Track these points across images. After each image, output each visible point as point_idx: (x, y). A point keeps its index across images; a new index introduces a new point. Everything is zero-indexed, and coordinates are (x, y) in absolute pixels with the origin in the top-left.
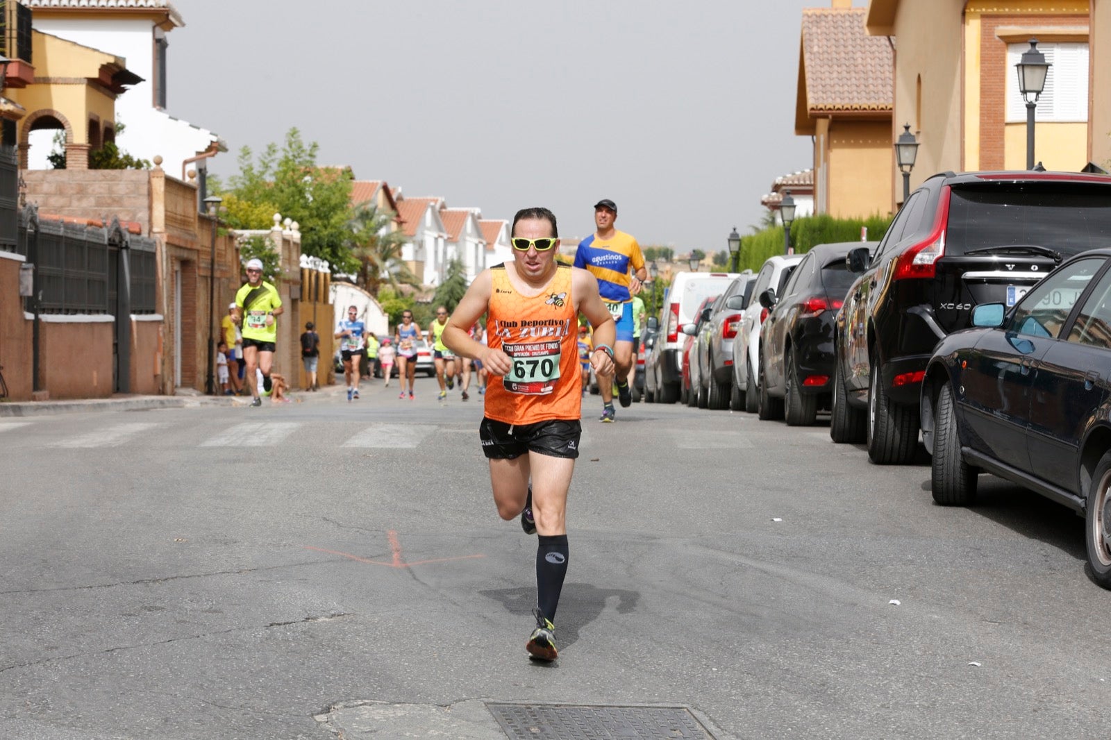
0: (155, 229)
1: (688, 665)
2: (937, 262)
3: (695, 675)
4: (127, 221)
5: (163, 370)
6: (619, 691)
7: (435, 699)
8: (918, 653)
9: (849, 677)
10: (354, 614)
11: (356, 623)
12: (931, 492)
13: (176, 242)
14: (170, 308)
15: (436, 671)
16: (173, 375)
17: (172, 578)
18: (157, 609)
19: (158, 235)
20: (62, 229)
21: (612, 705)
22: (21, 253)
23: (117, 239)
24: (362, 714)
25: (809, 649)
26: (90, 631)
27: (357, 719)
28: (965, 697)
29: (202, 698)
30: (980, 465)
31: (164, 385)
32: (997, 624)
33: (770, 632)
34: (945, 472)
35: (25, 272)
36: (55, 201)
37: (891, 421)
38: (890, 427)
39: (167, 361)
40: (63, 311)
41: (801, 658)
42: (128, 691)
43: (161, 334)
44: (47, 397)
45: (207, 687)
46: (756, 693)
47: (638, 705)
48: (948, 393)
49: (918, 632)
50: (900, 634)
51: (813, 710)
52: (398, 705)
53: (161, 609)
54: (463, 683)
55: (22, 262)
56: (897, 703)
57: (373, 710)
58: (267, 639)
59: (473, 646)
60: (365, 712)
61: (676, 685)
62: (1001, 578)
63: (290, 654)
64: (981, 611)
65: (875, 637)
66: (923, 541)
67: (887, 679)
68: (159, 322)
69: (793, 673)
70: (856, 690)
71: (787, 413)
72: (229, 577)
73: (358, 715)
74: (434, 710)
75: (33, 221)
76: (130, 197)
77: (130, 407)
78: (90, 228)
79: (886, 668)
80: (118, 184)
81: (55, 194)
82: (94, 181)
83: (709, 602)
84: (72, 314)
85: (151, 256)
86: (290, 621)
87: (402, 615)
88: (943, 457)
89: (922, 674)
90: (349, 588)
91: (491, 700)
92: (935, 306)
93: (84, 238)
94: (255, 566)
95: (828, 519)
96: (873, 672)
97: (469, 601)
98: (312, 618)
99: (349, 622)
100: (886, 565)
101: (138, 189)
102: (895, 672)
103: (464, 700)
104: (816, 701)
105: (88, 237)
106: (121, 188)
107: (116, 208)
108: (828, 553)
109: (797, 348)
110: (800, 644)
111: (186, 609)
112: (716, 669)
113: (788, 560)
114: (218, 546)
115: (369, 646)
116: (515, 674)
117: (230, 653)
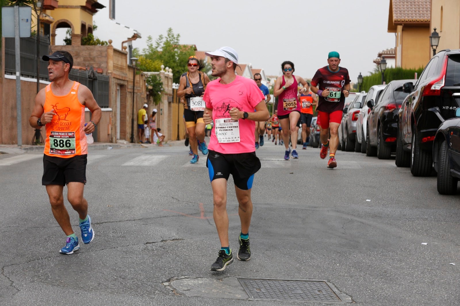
0: (109, 71)
2: (441, 89)
3: (329, 267)
4: (97, 68)
5: (112, 132)
6: (296, 274)
7: (216, 276)
8: (428, 259)
9: (397, 269)
10: (183, 239)
11: (183, 243)
12: (437, 189)
13: (118, 77)
14: (115, 105)
16: (116, 134)
17: (105, 222)
19: (110, 74)
21: (292, 280)
23: (92, 76)
24: (184, 283)
25: (379, 256)
27: (181, 284)
28: (447, 278)
29: (115, 274)
30: (458, 177)
31: (112, 139)
33: (363, 249)
34: (443, 180)
39: (113, 128)
41: (376, 260)
42: (83, 271)
43: (111, 117)
45: (117, 270)
46: (356, 276)
47: (304, 280)
48: (445, 146)
49: (428, 250)
51: (380, 283)
52: (200, 279)
54: (228, 269)
56: (417, 281)
57: (189, 280)
58: (144, 249)
60: (185, 281)
61: (321, 271)
63: (154, 256)
64: (456, 241)
66: (433, 210)
67: (413, 270)
68: (110, 111)
69: (372, 267)
70: (400, 275)
71: (378, 154)
72: (130, 222)
73: (182, 283)
74: (215, 281)
76: (98, 57)
77: (96, 148)
78: (80, 71)
79: (413, 265)
80: (93, 52)
82: (83, 50)
83: (337, 236)
85: (107, 83)
86: (155, 241)
87: (203, 240)
88: (442, 174)
89: (429, 268)
90: (181, 228)
91: (240, 277)
92: (441, 108)
93: (78, 75)
94: (141, 218)
95: (391, 200)
96: (407, 267)
97: (232, 234)
98: (164, 241)
99: (180, 243)
100: (415, 221)
101: (101, 54)
102: (417, 267)
103: (228, 277)
104: (382, 279)
105: (79, 75)
106: (94, 54)
107: (92, 62)
108: (390, 215)
109: (383, 125)
110: (376, 254)
111: (110, 236)
112: (339, 265)
113: (373, 218)
114: (125, 209)
115: (188, 253)
116: (251, 266)
117: (128, 255)
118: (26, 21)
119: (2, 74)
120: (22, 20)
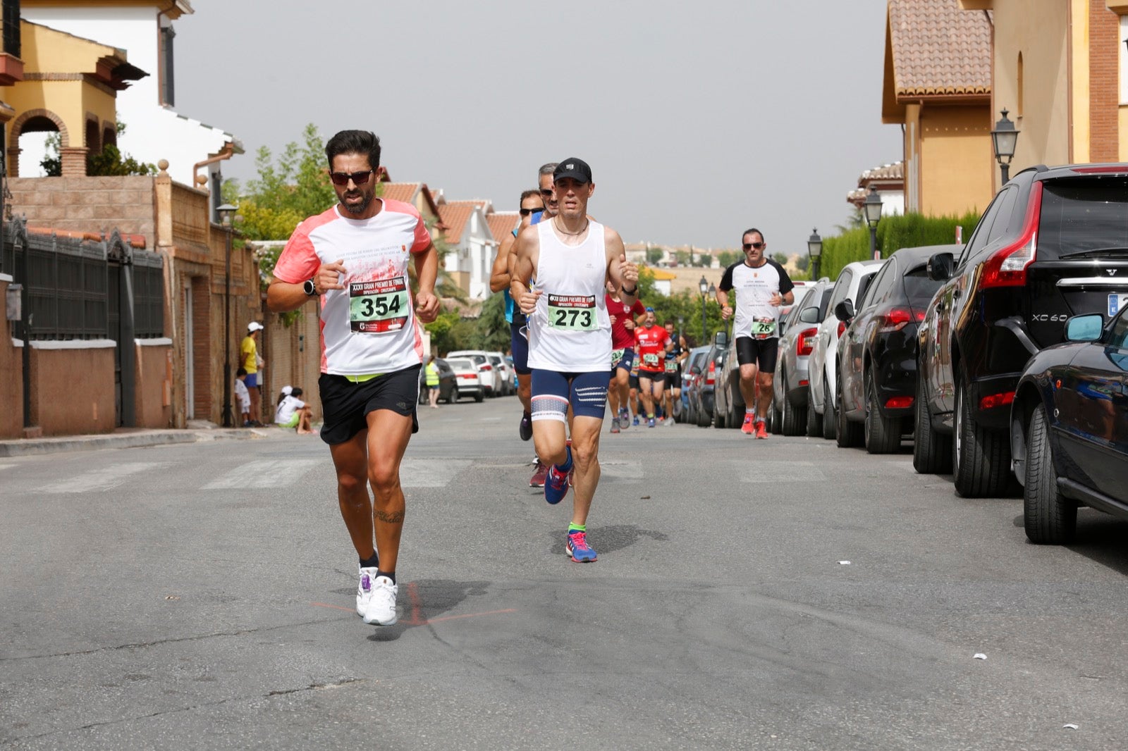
0: (162, 242)
1: (743, 732)
2: (1028, 267)
3: (751, 744)
4: (130, 234)
5: (172, 401)
8: (1006, 714)
9: (926, 743)
10: (366, 680)
11: (368, 690)
12: (1024, 528)
13: (186, 257)
14: (180, 330)
16: (184, 406)
17: (161, 642)
18: (142, 677)
19: (165, 249)
20: (55, 244)
22: (7, 272)
23: (118, 255)
25: (881, 711)
26: (65, 705)
30: (1080, 498)
31: (174, 417)
32: (1097, 680)
33: (838, 693)
34: (1039, 506)
35: (12, 294)
36: (49, 213)
37: (979, 449)
38: (978, 455)
39: (177, 391)
40: (57, 337)
41: (872, 722)
43: (170, 360)
44: (40, 433)
48: (1041, 416)
49: (1006, 691)
50: (985, 693)
53: (147, 677)
55: (9, 282)
58: (266, 710)
59: (500, 714)
62: (1102, 626)
63: (292, 727)
64: (1079, 665)
65: (957, 696)
66: (1015, 585)
67: (970, 745)
68: (167, 346)
69: (864, 740)
71: (867, 440)
72: (226, 640)
75: (21, 235)
76: (132, 207)
77: (133, 442)
78: (86, 243)
79: (969, 733)
80: (119, 192)
81: (49, 205)
82: (92, 189)
83: (769, 660)
84: (67, 340)
85: (157, 274)
86: (293, 688)
87: (420, 680)
88: (1036, 489)
89: (1010, 739)
90: (361, 650)
92: (1027, 318)
93: (80, 253)
94: (255, 627)
95: (907, 562)
96: (954, 737)
97: (496, 663)
98: (318, 686)
99: (359, 689)
100: (971, 614)
101: (141, 197)
102: (979, 737)
105: (85, 253)
106: (122, 197)
107: (116, 220)
108: (905, 601)
109: (877, 366)
110: (871, 706)
111: (175, 678)
112: (775, 736)
113: (859, 609)
114: (214, 604)
115: (381, 715)
116: (547, 746)
117: (224, 728)
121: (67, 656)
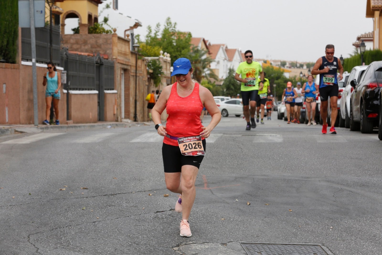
0: (114, 57)
3: (323, 232)
4: (103, 54)
5: (117, 112)
6: (293, 238)
7: (220, 241)
13: (122, 62)
14: (120, 88)
15: (221, 231)
16: (121, 114)
17: (119, 194)
18: (112, 206)
19: (115, 60)
20: (78, 58)
21: (290, 244)
22: (62, 66)
23: (99, 61)
24: (192, 247)
25: (368, 222)
26: (86, 215)
27: (190, 249)
29: (130, 241)
31: (117, 118)
33: (353, 215)
35: (63, 74)
36: (75, 46)
39: (118, 109)
40: (78, 89)
41: (366, 225)
42: (101, 238)
43: (116, 98)
44: (72, 122)
45: (132, 236)
46: (348, 240)
47: (300, 244)
51: (371, 246)
52: (206, 244)
53: (114, 206)
54: (231, 235)
55: (62, 70)
57: (196, 245)
58: (155, 218)
59: (236, 220)
60: (193, 246)
61: (315, 236)
63: (164, 223)
68: (115, 93)
69: (362, 232)
71: (361, 128)
72: (141, 193)
73: (191, 248)
74: (220, 245)
75: (66, 54)
76: (104, 45)
78: (88, 57)
80: (99, 40)
81: (75, 44)
82: (90, 38)
83: (329, 203)
84: (82, 90)
85: (112, 68)
86: (164, 210)
87: (208, 208)
91: (243, 242)
94: (151, 189)
95: (377, 171)
97: (234, 203)
98: (173, 210)
101: (107, 41)
103: (232, 242)
104: (371, 243)
105: (88, 60)
106: (101, 41)
107: (98, 49)
108: (377, 184)
109: (365, 103)
110: (365, 220)
111: (124, 206)
112: (331, 230)
113: (361, 187)
114: (136, 181)
115: (195, 220)
116: (252, 232)
117: (141, 223)
118: (40, 12)
119: (19, 61)
120: (37, 11)
121: (86, 198)
